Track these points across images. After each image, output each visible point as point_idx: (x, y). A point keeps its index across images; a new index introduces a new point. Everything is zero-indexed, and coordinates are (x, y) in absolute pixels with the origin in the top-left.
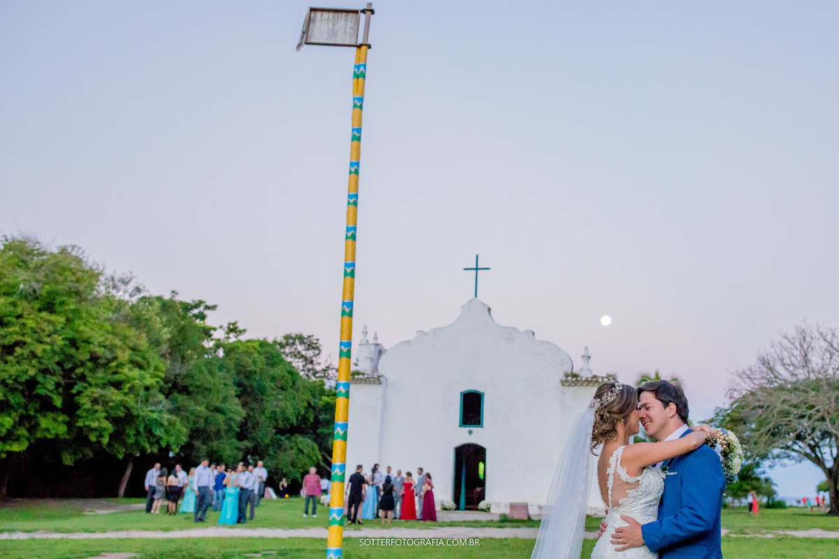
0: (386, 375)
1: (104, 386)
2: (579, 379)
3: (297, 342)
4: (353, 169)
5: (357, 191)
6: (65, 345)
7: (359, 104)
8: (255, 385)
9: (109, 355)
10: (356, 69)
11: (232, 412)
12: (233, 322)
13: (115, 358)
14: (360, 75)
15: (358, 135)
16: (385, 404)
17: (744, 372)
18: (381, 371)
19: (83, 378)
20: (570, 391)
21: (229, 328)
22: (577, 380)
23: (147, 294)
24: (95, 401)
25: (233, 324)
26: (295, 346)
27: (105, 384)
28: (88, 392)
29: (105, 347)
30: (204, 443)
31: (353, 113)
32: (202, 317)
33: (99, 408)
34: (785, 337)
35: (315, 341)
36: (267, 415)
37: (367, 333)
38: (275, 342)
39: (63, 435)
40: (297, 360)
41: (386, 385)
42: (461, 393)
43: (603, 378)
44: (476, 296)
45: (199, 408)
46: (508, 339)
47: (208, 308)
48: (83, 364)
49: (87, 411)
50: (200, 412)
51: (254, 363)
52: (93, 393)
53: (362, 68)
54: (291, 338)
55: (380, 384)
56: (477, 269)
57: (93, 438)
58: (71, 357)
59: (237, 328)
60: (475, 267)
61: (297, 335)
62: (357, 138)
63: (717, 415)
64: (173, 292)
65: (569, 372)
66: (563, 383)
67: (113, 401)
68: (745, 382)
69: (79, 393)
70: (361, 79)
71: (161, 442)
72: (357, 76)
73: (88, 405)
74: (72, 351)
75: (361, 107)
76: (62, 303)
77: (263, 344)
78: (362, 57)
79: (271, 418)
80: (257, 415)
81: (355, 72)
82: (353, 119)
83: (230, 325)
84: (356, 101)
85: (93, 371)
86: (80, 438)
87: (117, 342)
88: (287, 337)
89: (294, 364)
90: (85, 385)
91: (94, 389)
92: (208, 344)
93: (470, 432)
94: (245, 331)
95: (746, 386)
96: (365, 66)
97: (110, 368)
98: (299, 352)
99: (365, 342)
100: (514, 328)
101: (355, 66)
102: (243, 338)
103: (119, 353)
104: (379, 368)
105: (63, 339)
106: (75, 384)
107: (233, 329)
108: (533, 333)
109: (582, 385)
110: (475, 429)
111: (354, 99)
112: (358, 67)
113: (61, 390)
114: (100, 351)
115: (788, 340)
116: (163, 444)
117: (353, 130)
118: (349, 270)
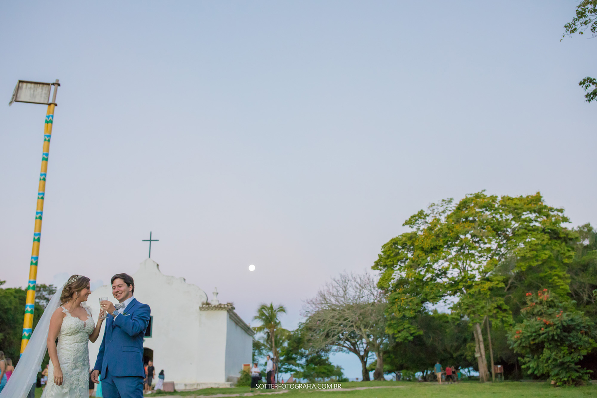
2: (210, 306)
3: (42, 289)
4: (42, 177)
5: (44, 190)
7: (48, 138)
10: (47, 119)
14: (49, 122)
15: (46, 157)
17: (312, 301)
20: (205, 313)
22: (209, 307)
26: (41, 292)
31: (44, 144)
34: (334, 280)
35: (54, 288)
40: (42, 301)
43: (224, 305)
44: (150, 257)
46: (169, 283)
51: (10, 303)
53: (51, 118)
54: (39, 287)
56: (150, 241)
60: (149, 239)
61: (41, 285)
62: (46, 159)
63: (300, 327)
65: (205, 302)
66: (201, 309)
68: (312, 307)
70: (50, 124)
72: (47, 122)
75: (49, 141)
77: (18, 291)
78: (51, 111)
81: (46, 120)
82: (44, 148)
84: (46, 137)
88: (36, 286)
89: (41, 304)
94: (5, 282)
95: (313, 309)
96: (53, 117)
98: (44, 296)
100: (172, 277)
101: (47, 117)
102: (4, 287)
108: (184, 279)
109: (212, 310)
110: (147, 339)
111: (45, 136)
112: (48, 117)
115: (336, 281)
117: (44, 154)
118: (36, 238)
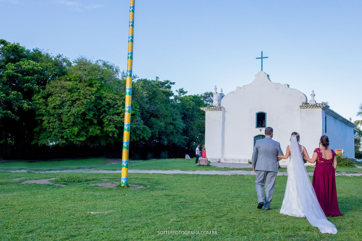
0: (224, 107)
1: (113, 115)
2: (308, 105)
6: (96, 99)
8: (190, 113)
9: (114, 103)
11: (179, 125)
12: (181, 88)
13: (117, 104)
16: (224, 119)
18: (222, 105)
19: (105, 112)
20: (304, 110)
22: (307, 106)
23: (140, 79)
24: (110, 121)
25: (181, 89)
26: (210, 98)
27: (113, 114)
28: (107, 117)
29: (113, 100)
30: (166, 137)
32: (170, 87)
33: (111, 123)
38: (201, 96)
39: (99, 134)
41: (224, 111)
42: (256, 113)
43: (320, 104)
44: (262, 70)
45: (161, 123)
46: (276, 89)
47: (171, 83)
48: (104, 106)
49: (107, 124)
50: (162, 125)
51: (190, 105)
52: (108, 117)
55: (221, 110)
56: (262, 58)
57: (111, 135)
58: (99, 104)
59: (183, 91)
61: (210, 93)
64: (157, 77)
65: (305, 101)
66: (301, 107)
67: (116, 120)
69: (103, 117)
73: (107, 122)
74: (100, 101)
76: (95, 83)
77: (195, 97)
79: (198, 127)
85: (109, 109)
86: (106, 135)
87: (117, 97)
90: (106, 114)
92: (172, 98)
93: (261, 130)
94: (186, 92)
97: (115, 108)
99: (216, 93)
102: (187, 95)
103: (118, 102)
104: (221, 103)
105: (95, 97)
106: (102, 114)
107: (181, 91)
108: (288, 86)
109: (310, 108)
110: (263, 129)
113: (96, 117)
114: (110, 101)
116: (141, 137)
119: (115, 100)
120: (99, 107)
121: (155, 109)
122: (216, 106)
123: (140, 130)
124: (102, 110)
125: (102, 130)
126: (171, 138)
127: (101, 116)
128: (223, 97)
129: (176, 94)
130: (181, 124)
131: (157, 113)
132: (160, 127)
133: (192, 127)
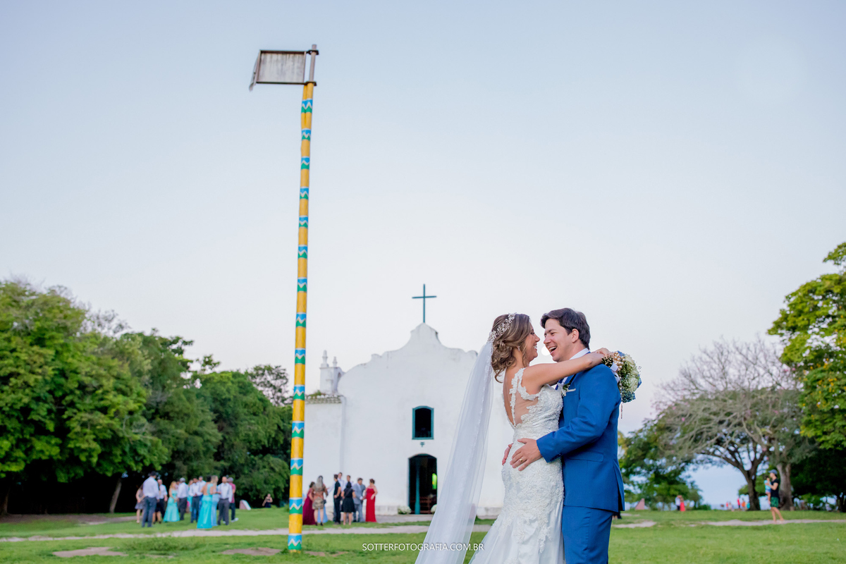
0: (345, 395)
1: (92, 412)
3: (266, 372)
4: (303, 195)
5: (307, 214)
6: (55, 375)
7: (307, 136)
8: (230, 411)
9: (95, 384)
10: (304, 105)
11: (210, 435)
12: (208, 355)
13: (101, 386)
14: (307, 110)
15: (306, 164)
16: (345, 421)
17: (668, 385)
18: (341, 392)
19: (72, 404)
21: (204, 361)
23: (129, 331)
24: (84, 425)
25: (208, 357)
26: (264, 377)
27: (91, 410)
28: (77, 417)
29: (92, 376)
30: (184, 463)
31: (302, 144)
32: (180, 352)
33: (88, 430)
34: (705, 352)
35: (282, 371)
36: (242, 438)
37: (327, 358)
38: (246, 373)
39: (56, 455)
40: (267, 389)
41: (346, 404)
42: (413, 409)
44: (424, 322)
45: (179, 431)
46: (454, 359)
47: (185, 343)
48: (72, 392)
49: (77, 433)
50: (180, 434)
51: (228, 391)
52: (82, 417)
53: (309, 104)
54: (261, 369)
55: (340, 403)
56: (424, 297)
57: (83, 458)
58: (60, 386)
59: (212, 361)
60: (422, 295)
61: (265, 367)
62: (306, 166)
63: (646, 425)
64: (154, 330)
67: (101, 425)
68: (670, 394)
69: (69, 418)
70: (308, 114)
71: (145, 461)
72: (304, 111)
73: (78, 429)
74: (62, 380)
75: (309, 139)
76: (52, 338)
77: (236, 375)
78: (309, 93)
79: (244, 440)
80: (233, 439)
81: (303, 108)
82: (302, 150)
83: (205, 358)
84: (304, 133)
85: (81, 398)
86: (72, 459)
87: (102, 372)
88: (257, 369)
89: (264, 393)
90: (75, 411)
91: (82, 414)
92: (187, 376)
93: (422, 444)
94: (218, 363)
95: (670, 398)
96: (311, 102)
97: (97, 395)
98: (268, 382)
99: (325, 366)
100: (459, 350)
101: (303, 102)
102: (218, 369)
103: (104, 382)
104: (339, 389)
105: (53, 370)
106: (66, 410)
107: (208, 362)
110: (427, 441)
111: (303, 132)
112: (305, 103)
113: (53, 416)
114: (87, 380)
115: (708, 355)
116: (147, 463)
117: (302, 159)
118: (302, 286)
119: (97, 377)
120: (59, 394)
121: (165, 399)
122: (327, 393)
123: (146, 445)
124: (66, 401)
125: (62, 447)
126: (195, 464)
127: (64, 414)
128: (339, 375)
129: (196, 367)
130: (214, 434)
131: (168, 408)
132: (177, 438)
133: (231, 441)
